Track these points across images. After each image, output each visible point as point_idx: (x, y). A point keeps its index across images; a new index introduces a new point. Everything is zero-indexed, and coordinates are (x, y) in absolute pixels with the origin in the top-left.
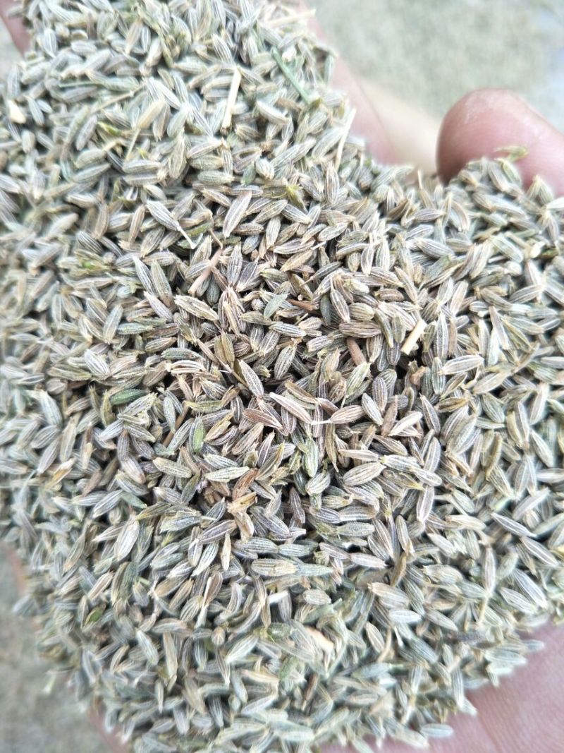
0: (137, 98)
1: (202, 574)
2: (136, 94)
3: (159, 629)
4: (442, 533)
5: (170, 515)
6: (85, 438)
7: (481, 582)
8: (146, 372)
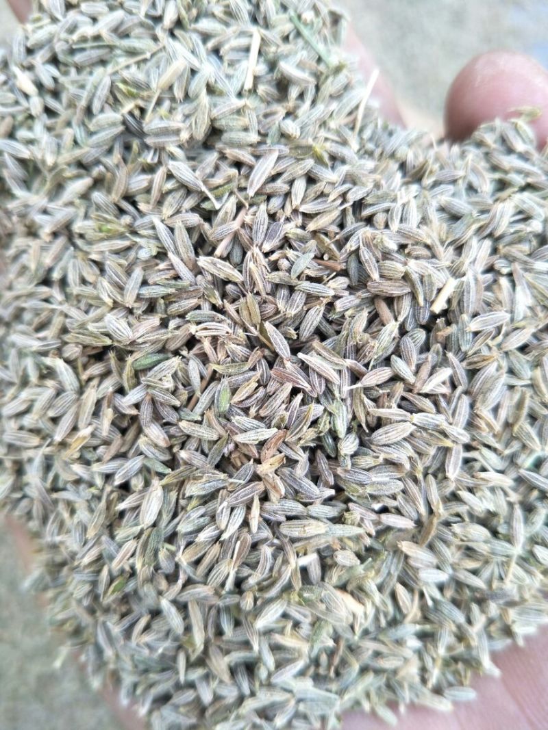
0: (154, 59)
1: (231, 538)
2: (152, 56)
3: (185, 597)
4: (471, 490)
5: (195, 479)
6: (105, 403)
7: (509, 539)
8: (170, 335)
